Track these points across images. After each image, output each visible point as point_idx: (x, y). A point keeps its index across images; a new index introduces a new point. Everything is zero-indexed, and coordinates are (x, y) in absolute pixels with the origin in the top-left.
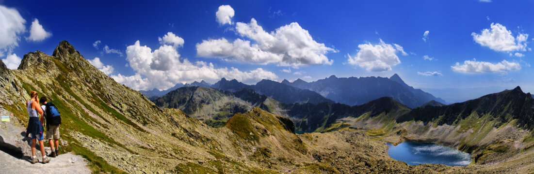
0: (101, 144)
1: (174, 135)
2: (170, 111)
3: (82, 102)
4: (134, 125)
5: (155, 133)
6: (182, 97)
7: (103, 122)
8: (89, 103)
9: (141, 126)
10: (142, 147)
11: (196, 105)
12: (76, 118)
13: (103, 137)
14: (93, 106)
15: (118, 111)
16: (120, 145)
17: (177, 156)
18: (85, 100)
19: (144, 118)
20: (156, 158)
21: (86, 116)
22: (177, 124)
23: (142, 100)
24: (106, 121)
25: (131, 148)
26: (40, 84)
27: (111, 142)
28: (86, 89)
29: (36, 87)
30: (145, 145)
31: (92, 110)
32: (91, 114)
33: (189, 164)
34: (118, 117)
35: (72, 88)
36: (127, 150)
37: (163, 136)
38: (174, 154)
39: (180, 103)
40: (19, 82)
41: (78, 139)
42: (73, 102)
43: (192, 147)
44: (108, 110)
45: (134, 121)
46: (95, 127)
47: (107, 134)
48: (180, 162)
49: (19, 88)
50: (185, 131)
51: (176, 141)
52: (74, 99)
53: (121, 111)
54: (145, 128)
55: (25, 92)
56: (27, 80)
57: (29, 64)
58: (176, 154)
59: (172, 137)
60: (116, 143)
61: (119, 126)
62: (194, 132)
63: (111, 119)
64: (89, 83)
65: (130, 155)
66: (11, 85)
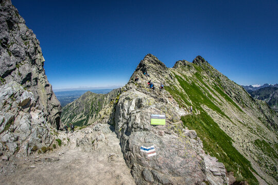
0: (217, 115)
1: (259, 118)
2: (259, 101)
3: (209, 88)
4: (237, 107)
5: (248, 114)
6: (267, 93)
7: (219, 101)
8: (213, 89)
9: (241, 108)
10: (239, 122)
11: (275, 100)
12: (204, 97)
13: (219, 111)
14: (215, 91)
15: (229, 96)
16: (227, 117)
17: (258, 133)
18: (211, 87)
19: (243, 103)
20: (246, 130)
21: (210, 96)
22: (263, 112)
23: (244, 92)
24: (222, 101)
25: (233, 120)
26: (185, 76)
27: (223, 114)
28: (211, 81)
29: (183, 78)
30: (241, 121)
31: (214, 93)
32: (213, 96)
33: (263, 142)
34: (229, 100)
35: (203, 80)
36: (231, 121)
37: (252, 117)
38: (256, 132)
39: (265, 97)
40: (173, 74)
41: (205, 110)
42: (203, 88)
43: (269, 131)
44: (222, 94)
45: (237, 104)
46: (215, 104)
47: (221, 109)
48: (258, 138)
49: (173, 78)
50: (266, 117)
51: (260, 124)
52: (204, 86)
53: (230, 96)
54: (243, 110)
55: (176, 80)
56: (178, 74)
57: (179, 66)
58: (258, 131)
59: (258, 120)
60: (225, 116)
61: (228, 105)
62: (271, 119)
63: (224, 100)
64: (213, 78)
65: (232, 125)
66: (169, 76)
